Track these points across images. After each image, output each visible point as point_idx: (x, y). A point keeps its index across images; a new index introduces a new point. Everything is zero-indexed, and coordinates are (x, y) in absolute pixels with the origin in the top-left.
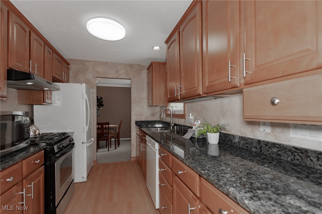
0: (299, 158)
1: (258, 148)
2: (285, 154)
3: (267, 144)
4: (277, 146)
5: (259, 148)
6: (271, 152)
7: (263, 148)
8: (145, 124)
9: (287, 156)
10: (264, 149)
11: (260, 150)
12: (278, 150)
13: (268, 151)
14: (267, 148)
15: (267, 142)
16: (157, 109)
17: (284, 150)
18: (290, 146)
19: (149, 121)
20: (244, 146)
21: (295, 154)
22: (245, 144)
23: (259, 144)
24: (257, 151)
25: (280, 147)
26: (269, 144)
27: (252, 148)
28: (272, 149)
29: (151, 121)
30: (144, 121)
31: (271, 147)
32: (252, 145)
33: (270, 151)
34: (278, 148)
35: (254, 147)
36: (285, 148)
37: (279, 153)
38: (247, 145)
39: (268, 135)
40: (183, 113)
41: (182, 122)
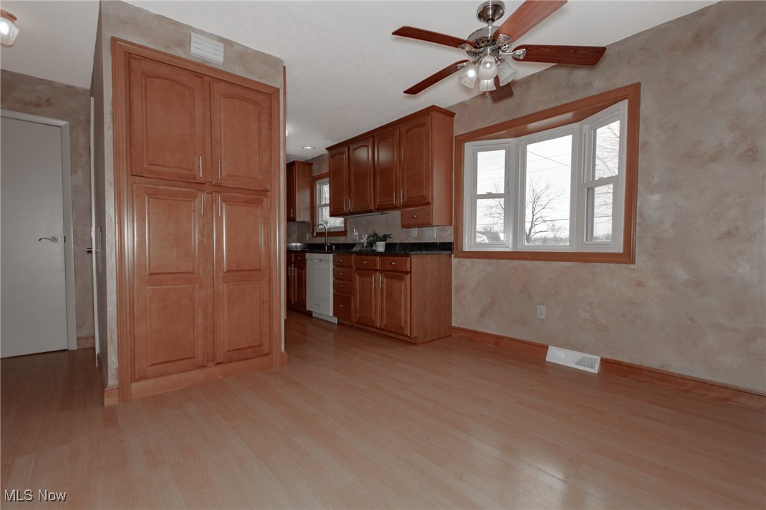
16: (293, 228)
39: (415, 238)
40: (343, 230)
41: (341, 240)
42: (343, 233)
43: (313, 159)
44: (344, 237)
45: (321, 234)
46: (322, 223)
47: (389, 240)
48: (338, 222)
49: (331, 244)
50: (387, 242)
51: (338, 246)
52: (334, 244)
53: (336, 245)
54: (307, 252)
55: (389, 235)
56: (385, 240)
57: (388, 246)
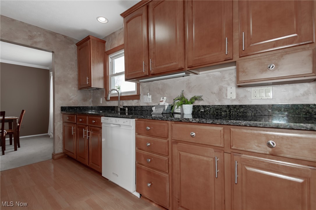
0: (260, 112)
1: (227, 111)
2: (250, 111)
3: (235, 107)
4: (244, 106)
5: (229, 111)
6: (239, 112)
7: (231, 110)
8: (75, 110)
9: (251, 112)
10: (233, 110)
11: (229, 112)
12: (244, 109)
13: (236, 112)
14: (235, 109)
15: (235, 105)
16: (89, 94)
17: (249, 108)
18: (254, 105)
19: (79, 107)
20: (215, 112)
21: (257, 109)
22: (215, 111)
23: (228, 108)
24: (227, 113)
25: (246, 107)
26: (237, 106)
27: (222, 112)
28: (239, 110)
29: (82, 107)
30: (73, 107)
31: (238, 108)
32: (222, 110)
33: (237, 111)
34: (245, 108)
35: (223, 111)
36: (250, 107)
37: (245, 111)
38: (217, 111)
39: (234, 100)
40: (136, 94)
41: (133, 103)
42: (137, 97)
43: (106, 37)
44: (136, 101)
45: (113, 98)
46: (116, 88)
47: (197, 103)
48: (130, 87)
49: (124, 107)
50: (194, 104)
51: (130, 108)
52: (127, 107)
53: (128, 107)
54: (102, 116)
55: (200, 97)
56: (192, 103)
57: (196, 109)
